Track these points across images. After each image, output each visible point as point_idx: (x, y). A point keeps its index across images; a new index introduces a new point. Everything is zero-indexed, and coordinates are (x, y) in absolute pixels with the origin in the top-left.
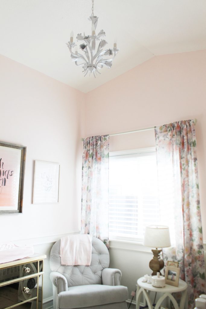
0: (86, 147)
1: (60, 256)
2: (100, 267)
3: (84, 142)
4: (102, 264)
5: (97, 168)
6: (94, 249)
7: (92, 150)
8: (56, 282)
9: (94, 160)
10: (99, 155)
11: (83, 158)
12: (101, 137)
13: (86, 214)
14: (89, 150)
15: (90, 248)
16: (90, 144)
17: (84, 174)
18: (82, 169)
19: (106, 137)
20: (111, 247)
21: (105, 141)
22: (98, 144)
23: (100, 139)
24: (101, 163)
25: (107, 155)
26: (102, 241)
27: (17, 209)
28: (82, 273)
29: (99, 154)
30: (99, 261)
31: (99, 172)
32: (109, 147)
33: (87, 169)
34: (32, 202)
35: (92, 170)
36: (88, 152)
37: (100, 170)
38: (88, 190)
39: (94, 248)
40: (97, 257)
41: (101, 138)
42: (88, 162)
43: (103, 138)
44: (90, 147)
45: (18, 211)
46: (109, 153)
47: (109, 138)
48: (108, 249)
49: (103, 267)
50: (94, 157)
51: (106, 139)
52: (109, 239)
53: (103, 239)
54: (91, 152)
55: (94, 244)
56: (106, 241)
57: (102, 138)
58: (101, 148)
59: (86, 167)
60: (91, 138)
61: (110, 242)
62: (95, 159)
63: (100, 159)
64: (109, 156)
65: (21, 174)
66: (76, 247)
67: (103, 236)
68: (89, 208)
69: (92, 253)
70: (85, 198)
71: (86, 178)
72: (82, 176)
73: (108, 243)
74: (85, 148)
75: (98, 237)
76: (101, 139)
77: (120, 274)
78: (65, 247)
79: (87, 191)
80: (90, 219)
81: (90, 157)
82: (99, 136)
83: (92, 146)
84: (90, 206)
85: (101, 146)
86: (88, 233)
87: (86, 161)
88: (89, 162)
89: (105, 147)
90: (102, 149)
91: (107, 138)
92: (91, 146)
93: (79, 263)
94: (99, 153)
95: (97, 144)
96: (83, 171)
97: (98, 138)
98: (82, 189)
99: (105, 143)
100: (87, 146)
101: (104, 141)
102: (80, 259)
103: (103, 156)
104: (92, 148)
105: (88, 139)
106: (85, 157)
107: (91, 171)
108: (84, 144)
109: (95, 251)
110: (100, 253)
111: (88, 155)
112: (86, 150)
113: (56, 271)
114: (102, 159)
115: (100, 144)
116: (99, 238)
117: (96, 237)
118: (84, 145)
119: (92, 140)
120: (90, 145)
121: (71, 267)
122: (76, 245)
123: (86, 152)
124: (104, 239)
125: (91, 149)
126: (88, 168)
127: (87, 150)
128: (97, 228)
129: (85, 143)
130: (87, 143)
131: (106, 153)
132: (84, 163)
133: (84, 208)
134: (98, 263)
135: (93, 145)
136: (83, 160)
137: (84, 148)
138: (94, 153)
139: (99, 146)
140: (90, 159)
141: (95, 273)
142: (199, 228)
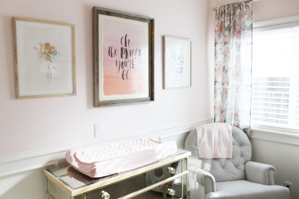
0: (220, 18)
1: (198, 148)
2: (242, 160)
3: (216, 12)
4: (244, 157)
5: (236, 43)
6: (234, 139)
7: (229, 21)
8: (203, 181)
9: (232, 35)
10: (237, 28)
11: (216, 32)
12: (240, 4)
13: (222, 99)
14: (224, 21)
15: (230, 139)
16: (224, 14)
17: (219, 52)
18: (215, 46)
20: (252, 137)
21: (247, 9)
22: (237, 13)
23: (239, 6)
24: (240, 37)
25: (250, 26)
26: (241, 129)
27: (148, 95)
28: (223, 167)
29: (238, 25)
30: (241, 153)
31: (238, 48)
32: (252, 16)
33: (222, 46)
34: (164, 87)
35: (229, 46)
36: (224, 24)
37: (240, 45)
38: (225, 70)
39: (235, 138)
40: (238, 149)
41: (241, 6)
42: (223, 37)
43: (244, 4)
44: (226, 17)
45: (149, 98)
46: (253, 24)
47: (252, 4)
48: (250, 139)
49: (246, 160)
50: (232, 30)
52: (251, 128)
53: (242, 127)
54: (227, 24)
55: (234, 134)
56: (246, 130)
58: (241, 19)
59: (220, 43)
60: (227, 7)
61: (251, 131)
62: (233, 32)
63: (239, 32)
64: (253, 27)
65: (150, 54)
66: (215, 138)
67: (244, 124)
68: (225, 93)
69: (233, 144)
70: (220, 79)
71: (220, 57)
72: (215, 54)
73: (249, 132)
74: (218, 20)
75: (236, 125)
76: (241, 7)
77: (275, 171)
78: (202, 138)
79: (223, 71)
80: (227, 105)
81: (226, 30)
82: (238, 3)
83: (229, 16)
84: (226, 90)
85: (241, 16)
86: (225, 122)
87: (220, 36)
88: (225, 36)
89: (246, 16)
90: (242, 20)
91: (249, 4)
92: (227, 16)
93: (219, 156)
94: (239, 24)
95: (234, 13)
96: (216, 48)
97: (236, 6)
98: (215, 69)
99: (246, 11)
100: (221, 17)
101: (245, 9)
102: (220, 151)
103: (244, 28)
104: (229, 19)
105: (223, 7)
106: (218, 31)
107: (228, 48)
108: (217, 15)
109: (236, 143)
110: (241, 144)
111: (223, 28)
112: (220, 22)
113: (194, 165)
114: (242, 32)
115: (240, 13)
116: (237, 127)
117: (234, 125)
118: (216, 17)
119: (228, 9)
120: (226, 16)
121: (210, 160)
122: (215, 135)
123: (220, 24)
124: (244, 127)
125: (227, 20)
126: (223, 44)
127: (222, 22)
128: (236, 115)
129: (218, 13)
130: (221, 13)
131: (248, 24)
132: (217, 38)
133: (219, 92)
134: (239, 156)
135: (230, 15)
136: (215, 35)
137: (217, 20)
138: (232, 25)
139: (238, 16)
140: (227, 33)
141: (237, 167)
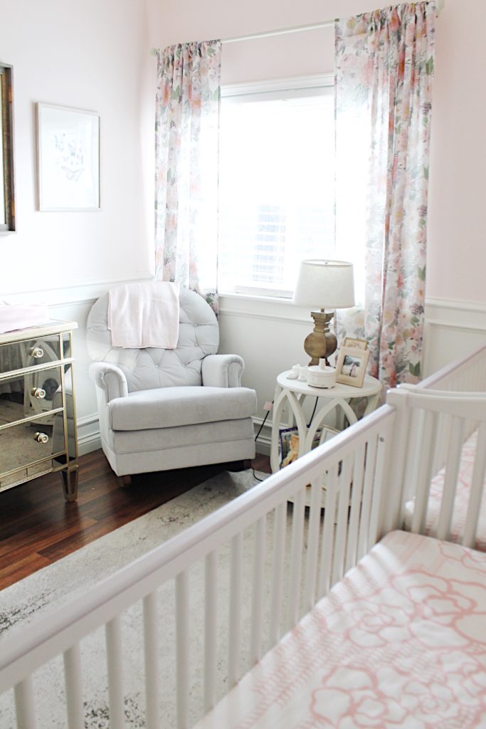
0: (165, 72)
1: (109, 328)
2: (197, 352)
3: (159, 59)
4: (202, 346)
5: (192, 126)
6: (184, 313)
7: (179, 78)
8: (102, 378)
9: (184, 106)
10: (194, 93)
11: (157, 101)
12: (200, 45)
13: (165, 235)
14: (172, 79)
15: (176, 312)
16: (173, 64)
17: (161, 141)
18: (156, 129)
19: (213, 47)
20: (222, 309)
21: (211, 57)
22: (195, 64)
23: (198, 51)
24: (200, 111)
25: (216, 92)
26: (202, 296)
27: (3, 222)
28: (158, 364)
29: (195, 89)
30: (197, 339)
31: (196, 135)
32: (219, 72)
33: (168, 129)
34: (37, 207)
35: (180, 130)
36: (170, 84)
37: (198, 130)
38: (172, 180)
39: (186, 311)
40: (191, 331)
41: (202, 49)
42: (170, 112)
43: (207, 47)
44: (175, 71)
45: (6, 226)
46: (221, 88)
47: (220, 48)
48: (217, 315)
49: (205, 352)
50: (185, 98)
51: (213, 51)
52: (219, 293)
53: (204, 292)
54: (176, 84)
55: (184, 303)
56: (211, 297)
57: (204, 48)
58: (202, 76)
59: (164, 123)
60: (176, 49)
61: (220, 298)
62: (186, 102)
63: (198, 103)
64: (222, 95)
65: (5, 138)
66: (144, 309)
67: (206, 287)
68: (171, 223)
69: (180, 323)
70: (162, 198)
71: (164, 152)
72: (156, 145)
73: (215, 301)
74: (162, 76)
75: (193, 288)
76: (202, 52)
77: (242, 366)
78: (119, 309)
79: (168, 181)
80: (176, 247)
81: (175, 98)
82: (196, 43)
83: (180, 69)
84: (174, 217)
85: (202, 70)
86: (172, 281)
87: (164, 109)
88: (172, 110)
89: (210, 72)
90: (204, 78)
91: (216, 47)
92: (177, 69)
93: (152, 343)
94: (197, 87)
95: (190, 65)
96: (158, 133)
97: (192, 48)
98: (156, 177)
99: (211, 61)
100: (167, 70)
101: (209, 57)
102: (154, 334)
103: (207, 95)
104: (180, 74)
105: (170, 50)
106: (161, 99)
107: (176, 133)
108: (159, 64)
109: (187, 320)
110: (198, 322)
111: (169, 92)
112: (165, 79)
113: (102, 361)
114: (203, 103)
115: (199, 64)
116: (195, 290)
117: (190, 289)
118: (158, 68)
119: (179, 53)
120: (175, 68)
121: (134, 351)
122: (144, 304)
123: (164, 84)
124: (208, 292)
125: (177, 76)
126: (169, 125)
127: (168, 79)
128: (193, 268)
129: (161, 61)
130: (166, 62)
131: (213, 87)
132: (159, 113)
133: (162, 221)
134: (193, 344)
135: (182, 66)
136: (157, 106)
137: (160, 75)
138: (184, 88)
139: (196, 70)
140: (175, 103)
141: (186, 363)
142: (420, 269)
